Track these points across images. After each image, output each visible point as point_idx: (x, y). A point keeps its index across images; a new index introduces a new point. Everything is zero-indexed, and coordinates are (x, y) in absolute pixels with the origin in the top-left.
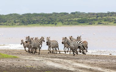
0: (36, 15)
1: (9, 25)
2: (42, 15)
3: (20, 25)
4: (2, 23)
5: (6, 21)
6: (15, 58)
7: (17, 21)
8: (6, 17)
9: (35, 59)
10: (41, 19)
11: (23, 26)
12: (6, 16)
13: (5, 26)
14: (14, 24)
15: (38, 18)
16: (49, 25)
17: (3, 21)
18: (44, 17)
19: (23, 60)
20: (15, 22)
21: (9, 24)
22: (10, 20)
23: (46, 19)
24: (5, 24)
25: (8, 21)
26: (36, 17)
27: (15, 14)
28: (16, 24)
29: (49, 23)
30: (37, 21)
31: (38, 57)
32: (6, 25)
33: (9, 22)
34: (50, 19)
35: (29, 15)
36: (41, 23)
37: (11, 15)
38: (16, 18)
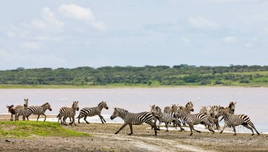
0: (119, 69)
1: (78, 85)
2: (129, 69)
3: (94, 84)
4: (67, 82)
5: (72, 79)
6: (86, 135)
7: (89, 78)
8: (72, 73)
9: (117, 138)
10: (126, 75)
11: (99, 86)
12: (72, 70)
13: (71, 86)
14: (85, 83)
15: (123, 74)
17: (67, 79)
18: (131, 73)
19: (98, 139)
20: (87, 81)
21: (77, 83)
22: (78, 76)
23: (135, 76)
24: (71, 82)
25: (75, 78)
26: (120, 72)
27: (87, 68)
28: (89, 83)
29: (139, 82)
30: (121, 78)
31: (123, 135)
32: (73, 84)
33: (77, 80)
34: (141, 75)
35: (108, 69)
36: (127, 82)
37: (80, 68)
38: (89, 74)
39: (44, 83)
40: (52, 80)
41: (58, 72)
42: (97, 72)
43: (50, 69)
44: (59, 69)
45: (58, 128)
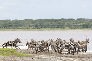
0: (47, 20)
1: (25, 29)
2: (53, 20)
3: (34, 28)
4: (19, 27)
5: (22, 26)
6: (29, 56)
7: (31, 25)
8: (22, 22)
9: (46, 57)
10: (51, 24)
11: (37, 29)
12: (22, 21)
14: (29, 28)
15: (49, 23)
16: (58, 29)
18: (54, 23)
19: (36, 58)
20: (30, 27)
21: (25, 28)
22: (25, 24)
23: (56, 24)
24: (21, 27)
26: (48, 22)
27: (30, 20)
29: (58, 27)
30: (48, 25)
31: (49, 56)
32: (22, 28)
33: (24, 26)
34: (59, 24)
35: (41, 20)
36: (52, 27)
37: (26, 20)
38: (31, 23)
39: (6, 28)
40: (11, 26)
41: (14, 22)
42: (35, 22)
43: (10, 20)
44: (15, 20)
45: (14, 52)
